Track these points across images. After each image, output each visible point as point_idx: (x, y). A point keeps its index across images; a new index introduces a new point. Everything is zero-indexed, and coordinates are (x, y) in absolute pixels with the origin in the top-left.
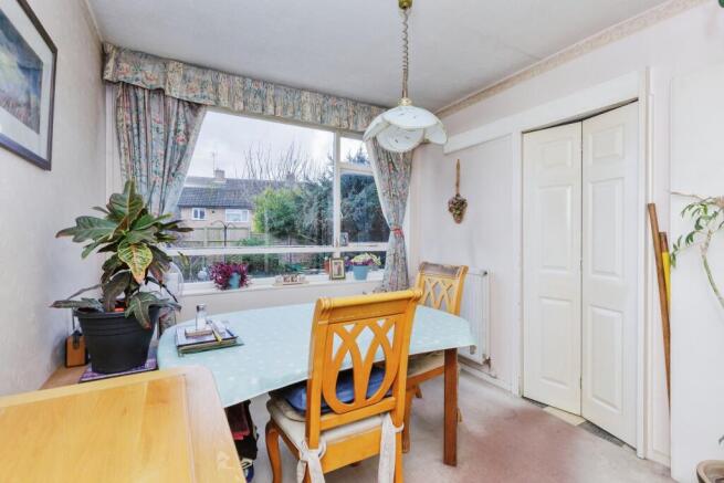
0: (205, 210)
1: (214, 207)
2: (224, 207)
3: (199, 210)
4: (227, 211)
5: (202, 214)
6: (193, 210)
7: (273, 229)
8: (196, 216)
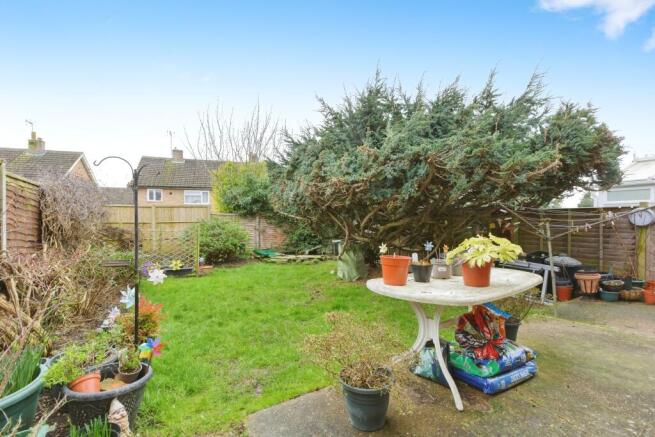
0: (161, 191)
1: (171, 188)
2: (182, 188)
3: (154, 191)
4: (187, 193)
5: (159, 197)
6: (148, 191)
7: (238, 207)
8: (151, 198)
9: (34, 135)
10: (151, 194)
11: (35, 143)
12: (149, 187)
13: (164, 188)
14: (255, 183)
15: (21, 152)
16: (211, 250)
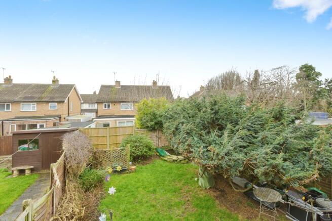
0: (110, 104)
1: (115, 102)
2: (120, 102)
3: (107, 104)
5: (109, 107)
6: (104, 104)
7: (147, 127)
8: (105, 107)
9: (54, 77)
10: (105, 105)
11: (55, 81)
12: (105, 102)
13: (111, 102)
14: (157, 115)
15: (49, 85)
16: (135, 155)
